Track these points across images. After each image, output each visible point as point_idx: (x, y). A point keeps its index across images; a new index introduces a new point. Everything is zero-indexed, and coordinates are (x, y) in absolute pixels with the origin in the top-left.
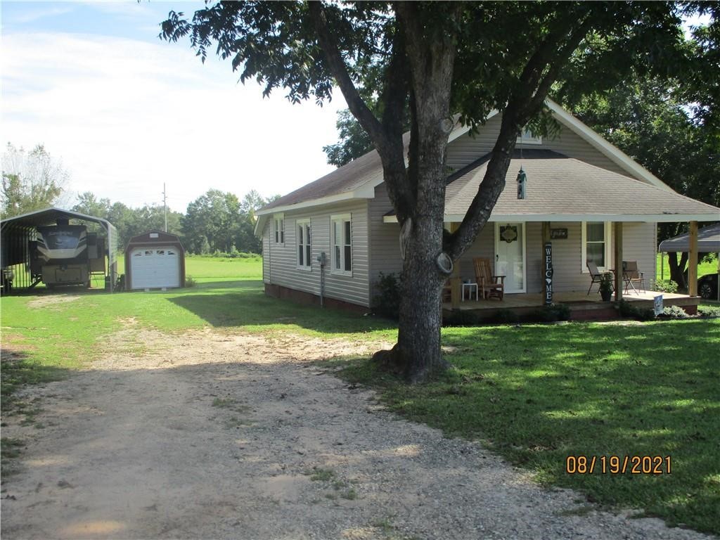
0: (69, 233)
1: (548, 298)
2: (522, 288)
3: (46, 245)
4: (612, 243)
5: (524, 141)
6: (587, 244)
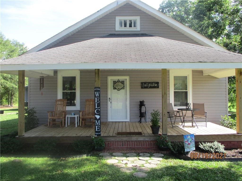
1: (97, 130)
4: (193, 91)
5: (128, 29)
6: (174, 92)
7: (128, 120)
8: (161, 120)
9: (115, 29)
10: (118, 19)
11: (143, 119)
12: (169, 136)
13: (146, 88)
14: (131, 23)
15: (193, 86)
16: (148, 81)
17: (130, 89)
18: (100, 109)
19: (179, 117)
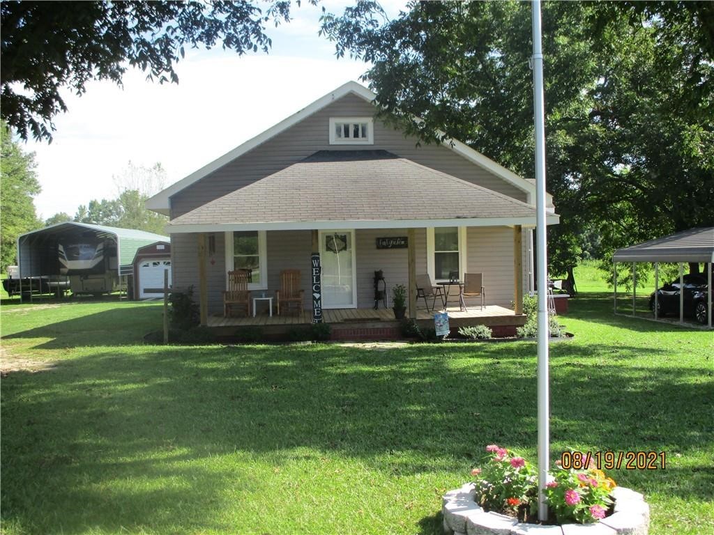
0: (86, 245)
1: (316, 314)
2: (352, 303)
3: (66, 257)
4: (468, 252)
5: (351, 141)
6: (436, 254)
7: (354, 306)
8: (407, 299)
9: (328, 141)
10: (333, 123)
11: (381, 304)
12: (418, 320)
13: (386, 247)
14: (358, 129)
15: (468, 242)
16: (388, 236)
17: (358, 249)
18: (320, 284)
19: (440, 297)
